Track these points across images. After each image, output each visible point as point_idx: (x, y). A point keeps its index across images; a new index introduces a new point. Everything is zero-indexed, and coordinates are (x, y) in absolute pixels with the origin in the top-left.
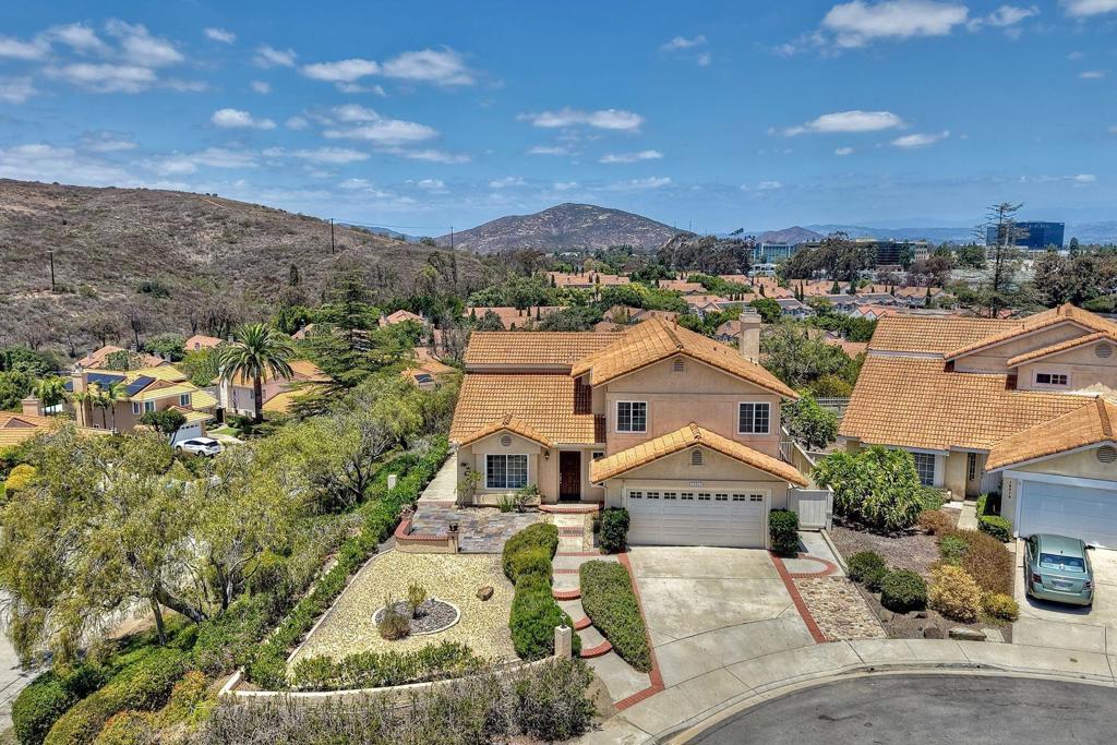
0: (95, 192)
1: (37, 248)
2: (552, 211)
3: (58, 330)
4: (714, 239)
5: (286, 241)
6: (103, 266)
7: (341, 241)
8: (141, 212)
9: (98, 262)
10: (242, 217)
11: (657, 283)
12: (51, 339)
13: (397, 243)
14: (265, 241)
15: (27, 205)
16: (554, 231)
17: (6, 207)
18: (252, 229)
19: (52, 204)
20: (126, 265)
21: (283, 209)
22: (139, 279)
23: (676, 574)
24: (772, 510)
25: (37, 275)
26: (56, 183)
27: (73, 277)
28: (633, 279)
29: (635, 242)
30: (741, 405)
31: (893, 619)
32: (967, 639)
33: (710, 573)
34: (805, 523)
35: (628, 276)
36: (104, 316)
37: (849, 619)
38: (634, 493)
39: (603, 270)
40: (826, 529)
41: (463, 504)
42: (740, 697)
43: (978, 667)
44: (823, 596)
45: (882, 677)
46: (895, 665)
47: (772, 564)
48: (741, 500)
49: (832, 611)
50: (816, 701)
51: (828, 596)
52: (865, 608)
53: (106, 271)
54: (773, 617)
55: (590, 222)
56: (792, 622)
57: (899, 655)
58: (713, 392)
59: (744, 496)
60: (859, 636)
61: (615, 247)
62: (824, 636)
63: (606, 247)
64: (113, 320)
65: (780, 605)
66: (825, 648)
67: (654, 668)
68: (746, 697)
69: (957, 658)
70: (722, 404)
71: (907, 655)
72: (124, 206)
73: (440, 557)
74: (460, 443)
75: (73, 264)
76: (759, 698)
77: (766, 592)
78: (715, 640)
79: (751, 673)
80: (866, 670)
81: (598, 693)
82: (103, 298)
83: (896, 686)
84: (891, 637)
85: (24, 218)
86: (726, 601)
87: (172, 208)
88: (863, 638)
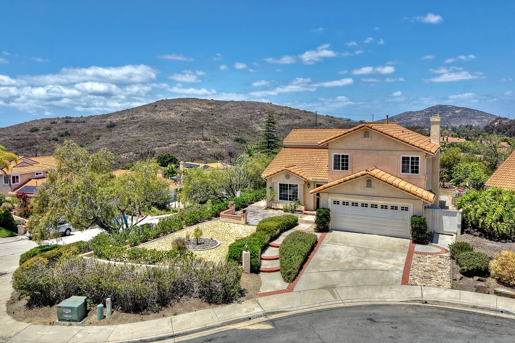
0: (226, 102)
1: (200, 123)
2: (430, 109)
3: (202, 155)
5: (297, 121)
6: (223, 131)
7: (320, 121)
8: (241, 110)
9: (221, 129)
10: (279, 112)
14: (288, 122)
15: (200, 108)
17: (193, 108)
18: (283, 116)
19: (209, 107)
20: (231, 131)
21: (298, 108)
22: (235, 136)
24: (413, 216)
25: (198, 134)
26: (212, 100)
27: (211, 134)
28: (467, 139)
29: (475, 123)
30: (403, 157)
31: (460, 279)
32: (505, 296)
33: (366, 246)
34: (445, 230)
35: (465, 138)
36: (219, 150)
37: (432, 276)
38: (335, 201)
39: (452, 136)
40: (457, 234)
41: (268, 208)
42: (331, 302)
43: (502, 312)
44: (426, 264)
45: (429, 307)
46: (442, 302)
47: (408, 246)
48: (395, 209)
49: (425, 271)
50: (375, 311)
51: (429, 264)
52: (447, 272)
53: (223, 133)
54: (386, 269)
55: (450, 114)
56: (395, 273)
57: (449, 297)
58: (386, 150)
59: (397, 207)
60: (431, 285)
61: (463, 126)
62: (409, 282)
63: (459, 126)
64: (222, 152)
65: (395, 264)
66: (404, 288)
67: (295, 282)
68: (335, 303)
69: (489, 305)
70: (391, 157)
71: (455, 298)
72: (235, 108)
73: (236, 225)
74: (266, 176)
75: (212, 130)
76: (342, 305)
77: (392, 258)
78: (340, 275)
79: (348, 293)
80: (421, 302)
81: (254, 287)
82: (220, 143)
83: (433, 313)
84: (452, 288)
85: (198, 113)
86: (364, 259)
87: (253, 108)
88: (433, 286)
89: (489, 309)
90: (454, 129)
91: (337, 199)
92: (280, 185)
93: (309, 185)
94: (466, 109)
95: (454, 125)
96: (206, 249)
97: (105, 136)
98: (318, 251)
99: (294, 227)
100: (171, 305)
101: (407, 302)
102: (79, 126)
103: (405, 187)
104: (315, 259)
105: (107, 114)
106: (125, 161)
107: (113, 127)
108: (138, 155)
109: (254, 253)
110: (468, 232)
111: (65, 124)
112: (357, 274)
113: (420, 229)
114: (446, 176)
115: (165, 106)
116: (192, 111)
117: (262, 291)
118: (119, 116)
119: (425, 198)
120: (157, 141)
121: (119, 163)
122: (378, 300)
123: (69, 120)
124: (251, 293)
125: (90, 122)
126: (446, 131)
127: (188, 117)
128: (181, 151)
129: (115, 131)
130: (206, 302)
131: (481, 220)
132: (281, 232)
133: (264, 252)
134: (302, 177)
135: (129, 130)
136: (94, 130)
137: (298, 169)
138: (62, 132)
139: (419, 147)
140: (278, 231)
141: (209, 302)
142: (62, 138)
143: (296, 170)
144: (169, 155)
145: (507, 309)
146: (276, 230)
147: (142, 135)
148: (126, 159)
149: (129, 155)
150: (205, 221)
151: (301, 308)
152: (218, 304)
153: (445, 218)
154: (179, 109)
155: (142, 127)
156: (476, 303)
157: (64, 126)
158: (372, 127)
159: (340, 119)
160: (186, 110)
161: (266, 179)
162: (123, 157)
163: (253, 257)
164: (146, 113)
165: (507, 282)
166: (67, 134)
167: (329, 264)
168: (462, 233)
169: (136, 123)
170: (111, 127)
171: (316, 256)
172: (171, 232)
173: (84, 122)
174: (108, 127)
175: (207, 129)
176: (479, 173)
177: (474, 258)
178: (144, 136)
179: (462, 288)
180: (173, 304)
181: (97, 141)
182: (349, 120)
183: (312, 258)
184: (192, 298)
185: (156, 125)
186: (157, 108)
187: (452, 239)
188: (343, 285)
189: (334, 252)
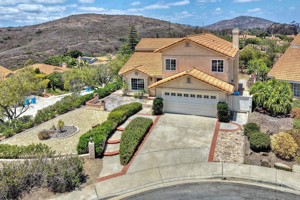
0: (113, 16)
1: (97, 30)
2: (236, 18)
3: (99, 50)
4: (286, 24)
5: (158, 27)
6: (111, 34)
7: (172, 27)
8: (123, 21)
9: (110, 33)
10: (147, 21)
11: (265, 38)
12: (97, 52)
13: (187, 27)
14: (153, 28)
15: (97, 20)
16: (237, 24)
17: (93, 20)
18: (150, 24)
19: (103, 19)
20: (117, 34)
21: (159, 19)
22: (119, 37)
23: (173, 125)
24: (219, 103)
25: (95, 36)
26: (105, 14)
27: (104, 36)
28: (257, 36)
29: (261, 26)
30: (212, 60)
31: (250, 155)
32: (282, 170)
33: (186, 126)
34: (241, 109)
35: (256, 36)
36: (109, 46)
37: (231, 152)
38: (166, 93)
39: (249, 34)
40: (249, 112)
41: (125, 95)
42: (153, 183)
43: (280, 185)
44: (227, 140)
45: (227, 184)
46: (237, 178)
47: (215, 124)
48: (207, 98)
49: (226, 147)
50: (185, 191)
51: (229, 140)
52: (242, 148)
53: (112, 35)
54: (198, 147)
55: (248, 21)
56: (204, 150)
57: (242, 173)
58: (201, 55)
59: (208, 96)
60: (230, 161)
61: (255, 28)
62: (214, 159)
63: (252, 28)
64: (111, 47)
65: (205, 142)
66: (210, 165)
67: (129, 164)
68: (157, 183)
69: (270, 179)
70: (204, 60)
71: (246, 174)
72: (119, 19)
73: (97, 111)
74: (121, 73)
75: (104, 33)
76: (162, 186)
77: (203, 136)
78: (165, 154)
79: (168, 173)
80: (222, 178)
81: (95, 172)
82: (110, 42)
83: (230, 190)
84: (245, 163)
85: (96, 23)
86: (183, 138)
87: (130, 19)
88: (231, 162)
89: (271, 184)
90: (250, 30)
91: (167, 91)
92: (132, 79)
93: (151, 79)
94: (257, 18)
95: (249, 28)
96: (66, 137)
97: (35, 39)
98: (152, 133)
99: (138, 112)
100: (21, 197)
101: (211, 178)
102: (18, 33)
103: (213, 82)
104: (148, 140)
105: (36, 25)
106: (48, 55)
107: (40, 33)
108: (57, 51)
109: (98, 143)
110: (257, 110)
111: (8, 31)
112: (177, 153)
113: (224, 112)
114: (243, 65)
115: (74, 19)
116: (92, 22)
117: (101, 175)
118: (45, 26)
119: (227, 91)
120: (69, 41)
121: (45, 56)
122: (190, 178)
123: (11, 29)
124: (91, 178)
125: (25, 30)
126: (245, 31)
127: (89, 26)
128: (85, 47)
129: (42, 36)
130: (52, 191)
131: (265, 103)
132: (128, 117)
133: (111, 136)
134: (146, 74)
135: (51, 35)
136: (28, 35)
137: (144, 68)
138: (6, 37)
139: (223, 54)
140: (125, 117)
141: (54, 191)
142: (6, 41)
143: (142, 69)
144: (77, 50)
145: (284, 183)
146: (123, 117)
147: (59, 38)
148: (49, 54)
149: (51, 51)
150: (74, 109)
151: (129, 191)
152: (62, 192)
153: (241, 101)
154: (84, 20)
155: (59, 33)
156: (261, 177)
157: (7, 33)
158: (191, 40)
159: (184, 25)
160: (88, 21)
161: (122, 76)
162: (47, 52)
163: (97, 146)
164: (62, 23)
165: (283, 157)
166: (9, 38)
167: (157, 144)
168: (252, 111)
169: (55, 30)
170: (39, 33)
171: (150, 137)
172: (45, 121)
173: (21, 30)
174: (37, 33)
175: (101, 33)
176: (264, 66)
177: (260, 138)
178: (61, 39)
179: (252, 163)
180: (23, 195)
181: (30, 42)
182: (189, 26)
183: (146, 139)
184: (41, 187)
185: (69, 32)
186: (69, 20)
187: (246, 116)
188: (165, 164)
189: (163, 132)
